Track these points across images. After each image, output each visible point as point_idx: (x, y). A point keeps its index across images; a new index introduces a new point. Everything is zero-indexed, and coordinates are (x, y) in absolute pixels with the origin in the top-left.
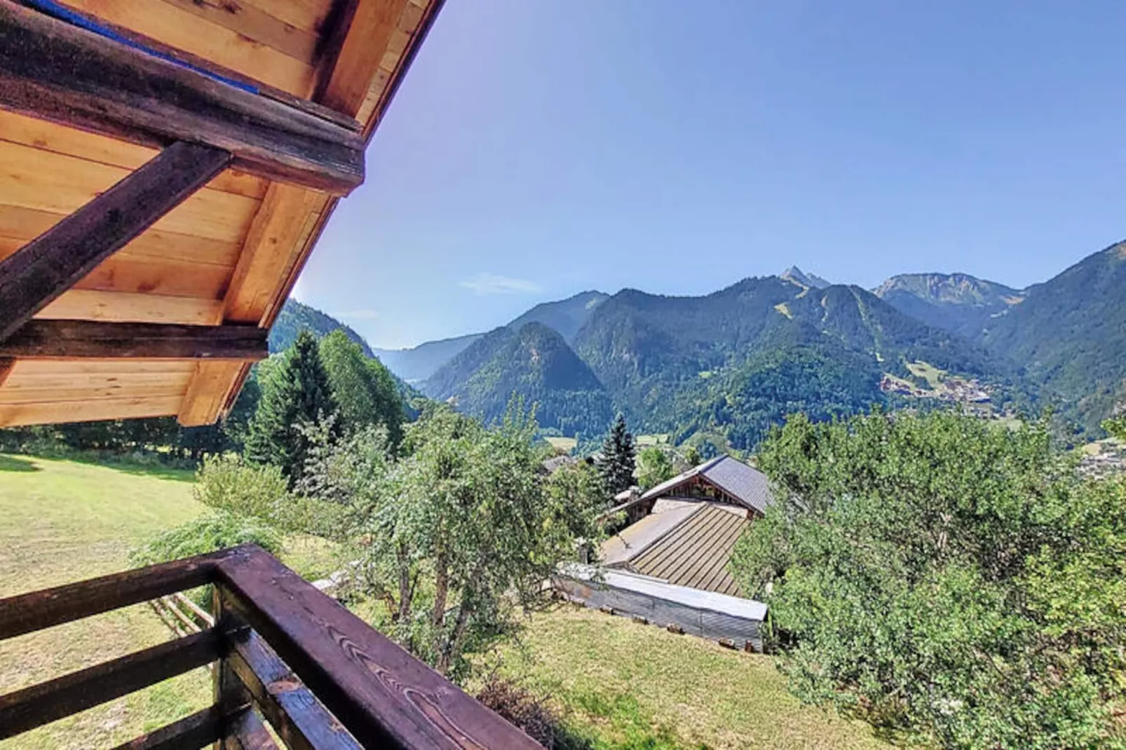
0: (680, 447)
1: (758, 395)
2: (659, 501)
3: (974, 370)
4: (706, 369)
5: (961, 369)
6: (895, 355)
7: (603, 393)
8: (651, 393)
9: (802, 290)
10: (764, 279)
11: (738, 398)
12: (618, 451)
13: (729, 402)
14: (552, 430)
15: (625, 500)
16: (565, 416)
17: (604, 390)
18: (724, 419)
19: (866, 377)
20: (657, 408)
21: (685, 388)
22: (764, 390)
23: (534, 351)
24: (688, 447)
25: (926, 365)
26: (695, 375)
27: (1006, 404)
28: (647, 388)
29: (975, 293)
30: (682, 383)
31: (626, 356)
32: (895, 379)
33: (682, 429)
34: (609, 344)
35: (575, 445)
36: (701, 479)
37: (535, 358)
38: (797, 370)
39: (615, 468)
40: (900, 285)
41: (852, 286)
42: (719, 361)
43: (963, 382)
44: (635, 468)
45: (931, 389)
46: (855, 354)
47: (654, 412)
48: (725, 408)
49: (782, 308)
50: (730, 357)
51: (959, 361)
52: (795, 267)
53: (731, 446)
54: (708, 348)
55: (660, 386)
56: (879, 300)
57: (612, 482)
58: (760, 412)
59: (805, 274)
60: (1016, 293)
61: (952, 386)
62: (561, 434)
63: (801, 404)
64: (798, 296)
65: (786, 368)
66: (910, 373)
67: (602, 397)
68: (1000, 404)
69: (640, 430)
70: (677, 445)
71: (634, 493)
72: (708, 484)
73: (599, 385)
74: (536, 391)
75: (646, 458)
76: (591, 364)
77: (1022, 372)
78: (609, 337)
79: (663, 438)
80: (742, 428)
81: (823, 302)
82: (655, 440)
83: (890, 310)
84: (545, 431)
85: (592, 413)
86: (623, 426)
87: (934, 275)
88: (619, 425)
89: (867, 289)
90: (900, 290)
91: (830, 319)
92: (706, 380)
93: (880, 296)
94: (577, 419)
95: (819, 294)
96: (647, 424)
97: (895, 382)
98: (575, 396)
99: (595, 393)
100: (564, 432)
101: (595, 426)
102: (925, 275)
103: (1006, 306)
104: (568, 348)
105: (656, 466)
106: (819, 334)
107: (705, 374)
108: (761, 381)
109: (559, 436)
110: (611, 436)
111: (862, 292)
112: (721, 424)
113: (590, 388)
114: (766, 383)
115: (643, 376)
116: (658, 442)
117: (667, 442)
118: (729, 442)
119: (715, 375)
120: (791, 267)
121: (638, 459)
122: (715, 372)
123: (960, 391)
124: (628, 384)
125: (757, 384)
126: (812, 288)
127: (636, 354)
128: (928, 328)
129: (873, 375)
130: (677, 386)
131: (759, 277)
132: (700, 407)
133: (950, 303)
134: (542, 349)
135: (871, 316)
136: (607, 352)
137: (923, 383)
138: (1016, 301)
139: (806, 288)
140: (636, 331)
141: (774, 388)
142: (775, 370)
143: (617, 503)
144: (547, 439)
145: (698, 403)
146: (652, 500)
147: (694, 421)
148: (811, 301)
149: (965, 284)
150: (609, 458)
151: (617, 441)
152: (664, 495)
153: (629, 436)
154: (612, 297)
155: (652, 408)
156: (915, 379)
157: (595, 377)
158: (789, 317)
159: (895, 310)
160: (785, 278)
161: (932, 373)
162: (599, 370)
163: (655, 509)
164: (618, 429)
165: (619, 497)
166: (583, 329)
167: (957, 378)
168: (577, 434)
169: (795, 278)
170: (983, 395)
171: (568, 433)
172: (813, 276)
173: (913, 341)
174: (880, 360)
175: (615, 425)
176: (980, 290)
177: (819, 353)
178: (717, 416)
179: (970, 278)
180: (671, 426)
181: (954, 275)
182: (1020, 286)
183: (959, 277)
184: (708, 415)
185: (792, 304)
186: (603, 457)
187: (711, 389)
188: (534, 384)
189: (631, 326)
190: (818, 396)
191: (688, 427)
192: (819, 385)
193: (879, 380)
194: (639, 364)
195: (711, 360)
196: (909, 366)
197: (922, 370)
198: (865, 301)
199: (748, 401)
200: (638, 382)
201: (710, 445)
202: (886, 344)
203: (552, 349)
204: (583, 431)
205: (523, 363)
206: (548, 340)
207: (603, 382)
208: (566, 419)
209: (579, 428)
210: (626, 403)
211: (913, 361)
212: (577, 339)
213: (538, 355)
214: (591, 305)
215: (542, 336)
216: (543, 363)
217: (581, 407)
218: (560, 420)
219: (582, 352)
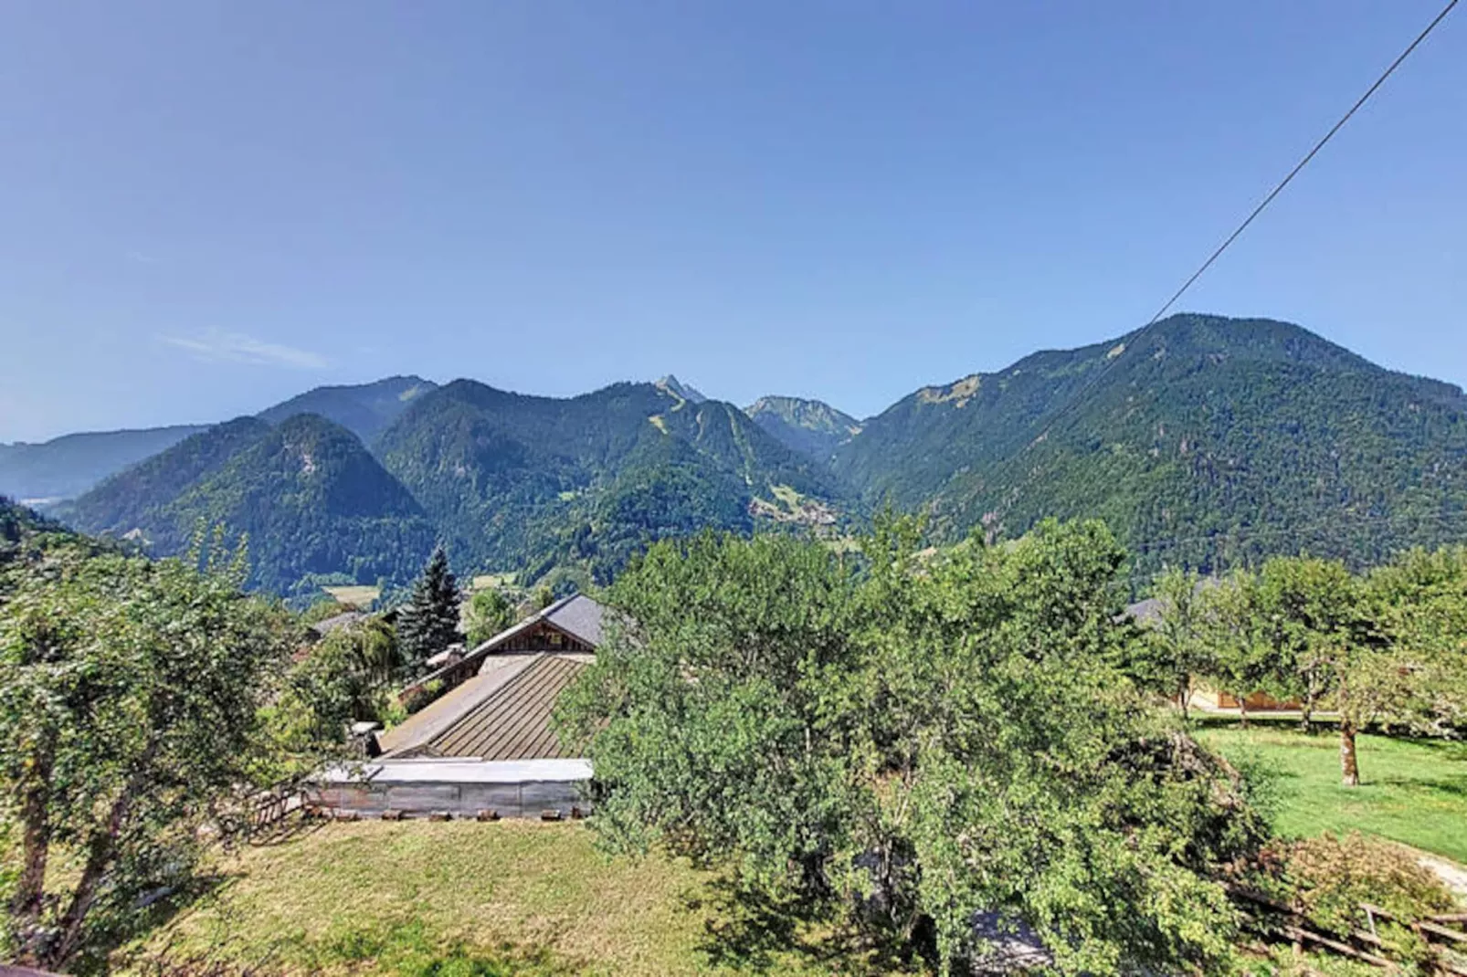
0: (532, 589)
1: (628, 521)
2: (489, 660)
3: (824, 495)
4: (568, 489)
5: (815, 494)
6: (762, 478)
7: (423, 521)
8: (495, 519)
9: (678, 402)
10: (638, 385)
11: (605, 524)
12: (434, 599)
13: (594, 529)
14: (336, 576)
15: (440, 665)
16: (361, 555)
17: (424, 516)
18: (589, 550)
19: (737, 501)
20: (502, 539)
21: (540, 512)
22: (635, 515)
23: (307, 458)
24: (542, 586)
25: (787, 489)
26: (554, 496)
27: (847, 527)
28: (490, 513)
29: (828, 420)
30: (536, 507)
31: (460, 471)
32: (761, 503)
33: (535, 565)
34: (435, 453)
35: (377, 595)
36: (544, 624)
37: (309, 468)
38: (668, 492)
39: (429, 623)
40: (768, 407)
41: (728, 404)
42: (582, 480)
43: (816, 505)
44: (459, 619)
45: (791, 513)
46: (727, 476)
47: (499, 544)
48: (590, 537)
49: (656, 421)
50: (597, 475)
51: (814, 486)
52: (672, 377)
53: (595, 583)
54: (571, 463)
55: (506, 510)
56: (750, 420)
57: (424, 642)
58: (629, 540)
59: (681, 383)
60: (856, 423)
61: (808, 510)
62: (352, 580)
63: (672, 531)
64: (674, 409)
65: (659, 489)
66: (774, 496)
67: (422, 526)
68: (843, 526)
69: (478, 569)
70: (528, 585)
71: (455, 652)
72: (555, 631)
73: (414, 507)
74: (310, 519)
75: (479, 604)
76: (406, 480)
77: (859, 497)
78: (435, 444)
79: (510, 578)
80: (609, 560)
81: (698, 418)
82: (499, 581)
83: (759, 431)
84: (325, 578)
85: (406, 549)
86: (443, 564)
87: (797, 399)
88: (437, 563)
89: (740, 407)
90: (770, 413)
91: (705, 436)
92: (567, 503)
93: (751, 416)
94: (380, 559)
95: (693, 408)
96: (488, 561)
97: (762, 506)
98: (378, 525)
99: (411, 521)
100: (357, 579)
101: (410, 567)
102: (790, 399)
103: (850, 435)
104: (369, 457)
105: (492, 615)
106: (693, 452)
107: (566, 496)
108: (632, 504)
109: (350, 585)
110: (425, 580)
111: (734, 409)
112: (583, 556)
113: (402, 514)
114: (638, 507)
115: (484, 497)
116: (503, 584)
117: (515, 583)
118: (593, 578)
119: (579, 498)
120: (667, 375)
121: (463, 608)
122: (579, 494)
123: (813, 514)
124: (460, 510)
125: (627, 508)
126: (688, 401)
127: (474, 467)
128: (790, 452)
129: (743, 498)
130: (530, 510)
131: (633, 383)
132: (560, 535)
133: (808, 429)
134: (321, 455)
135: (743, 437)
136: (432, 462)
137: (784, 506)
138: (857, 431)
139: (682, 401)
140: (476, 436)
141: (645, 512)
142: (646, 492)
143: (431, 669)
144: (328, 590)
145: (557, 531)
146: (480, 659)
147: (550, 554)
148: (686, 415)
149: (821, 410)
150: (421, 609)
151: (434, 585)
152: (497, 651)
153: (451, 578)
154: (441, 388)
155: (496, 538)
156: (779, 502)
157: (412, 498)
158: (665, 432)
159: (764, 432)
160: (661, 385)
161: (792, 497)
162: (416, 488)
163: (483, 669)
164: (436, 569)
165: (432, 661)
166: (395, 430)
167: (812, 502)
168: (381, 580)
169: (672, 389)
170: (831, 519)
171: (366, 579)
172: (689, 388)
173: (778, 464)
174: (749, 482)
175: (431, 562)
176: (834, 420)
177: (692, 473)
178: (580, 548)
179: (825, 406)
180: (520, 562)
181: (813, 402)
182: (860, 418)
183: (816, 404)
184: (568, 546)
185: (669, 419)
186: (411, 608)
187: (573, 513)
188: (307, 507)
189: (468, 429)
190: (690, 519)
191: (543, 562)
192: (692, 508)
193: (747, 503)
194: (477, 481)
195: (574, 478)
196: (774, 490)
197: (784, 493)
198: (737, 420)
199: (616, 528)
200: (476, 505)
201: (571, 582)
202: (754, 465)
203: (340, 455)
204: (390, 575)
205: (285, 474)
206: (334, 442)
207: (424, 506)
208: (362, 559)
209: (384, 570)
210: (458, 533)
211: (777, 485)
212: (383, 443)
213: (316, 463)
214: (408, 395)
215: (323, 435)
216: (324, 475)
217: (389, 541)
218: (353, 561)
219: (391, 463)
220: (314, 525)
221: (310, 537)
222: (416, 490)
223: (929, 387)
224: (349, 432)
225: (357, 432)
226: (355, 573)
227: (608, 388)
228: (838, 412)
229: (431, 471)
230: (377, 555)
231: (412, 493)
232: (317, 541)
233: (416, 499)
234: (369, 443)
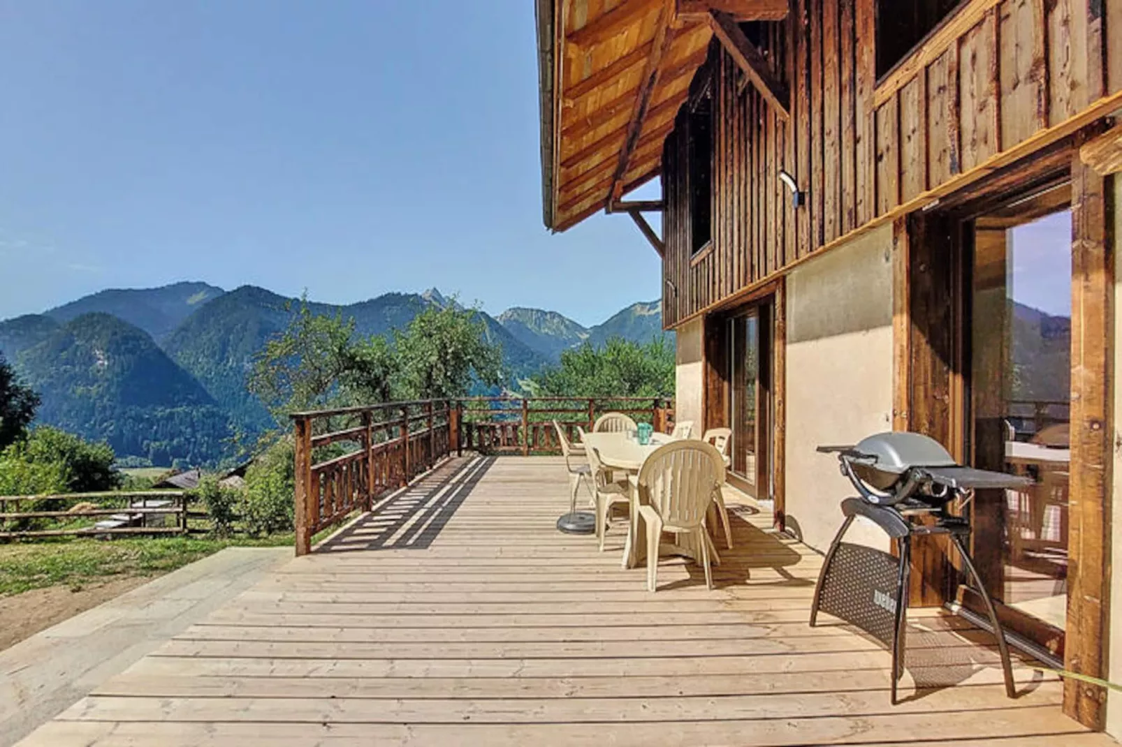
6: (511, 373)
7: (215, 410)
10: (407, 296)
14: (131, 459)
16: (155, 440)
17: (216, 404)
23: (99, 354)
25: (531, 382)
29: (562, 328)
31: (248, 366)
32: (509, 393)
34: (224, 351)
37: (102, 362)
40: (515, 317)
41: (483, 313)
52: (435, 288)
56: (500, 327)
59: (443, 296)
60: (584, 330)
62: (149, 462)
66: (520, 387)
67: (213, 415)
73: (207, 399)
74: (104, 408)
76: (197, 374)
78: (225, 344)
83: (509, 335)
85: (199, 435)
87: (538, 311)
89: (492, 316)
90: (515, 320)
93: (501, 323)
94: (175, 442)
97: (510, 395)
98: (172, 414)
99: (203, 410)
100: (153, 461)
101: (204, 450)
102: (532, 310)
103: (579, 340)
104: (161, 354)
109: (146, 466)
111: (487, 317)
113: (195, 403)
120: (432, 288)
126: (450, 310)
128: (533, 354)
129: (495, 390)
131: (403, 293)
133: (547, 334)
134: (113, 350)
136: (221, 360)
138: (585, 336)
149: (557, 319)
154: (229, 293)
156: (523, 392)
157: (204, 391)
159: (512, 336)
160: (427, 296)
162: (207, 381)
166: (185, 330)
168: (175, 461)
169: (435, 299)
171: (162, 461)
172: (450, 300)
173: (522, 361)
174: (500, 377)
176: (566, 326)
179: (560, 316)
181: (551, 313)
182: (587, 326)
183: (553, 314)
188: (102, 397)
193: (500, 394)
196: (520, 383)
197: (529, 385)
198: (490, 326)
202: (504, 363)
203: (131, 351)
204: (185, 457)
205: (77, 369)
206: (126, 339)
207: (215, 397)
208: (158, 443)
209: (177, 452)
210: (247, 420)
211: (523, 379)
212: (174, 341)
213: (108, 359)
214: (198, 298)
215: (115, 334)
216: (117, 369)
217: (183, 428)
218: (148, 445)
219: (182, 359)
220: (108, 413)
221: (105, 424)
222: (206, 383)
223: (640, 303)
224: (141, 330)
225: (150, 333)
226: (150, 457)
227: (381, 297)
228: (571, 321)
229: (221, 367)
230: (172, 440)
231: (203, 385)
232: (111, 428)
233: (208, 392)
234: (160, 341)
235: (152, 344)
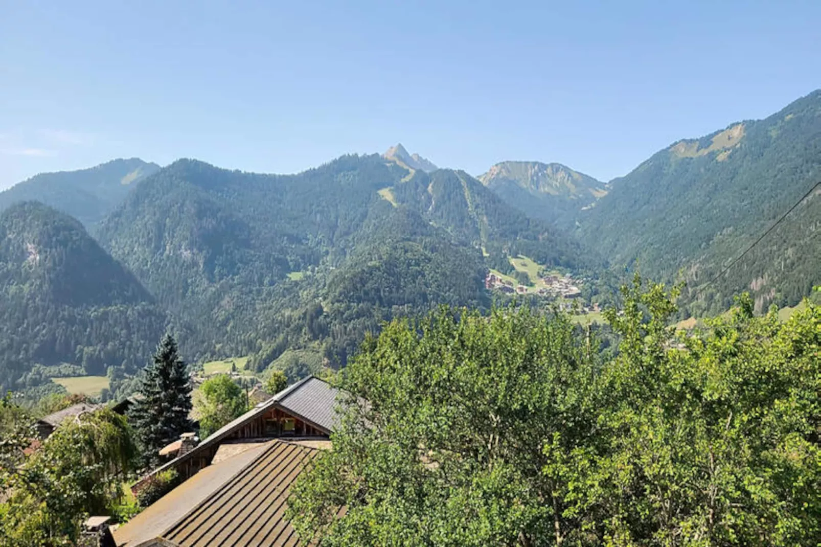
0: (265, 373)
1: (359, 300)
2: (222, 448)
3: (568, 265)
4: (297, 269)
5: (558, 264)
6: (499, 250)
7: (152, 307)
8: (223, 303)
9: (408, 172)
10: (366, 158)
11: (336, 304)
12: (165, 387)
13: (325, 310)
14: (65, 368)
15: (173, 455)
16: (89, 344)
17: (152, 302)
18: (320, 332)
19: (472, 275)
20: (231, 324)
21: (269, 294)
22: (366, 293)
23: (30, 247)
24: (274, 370)
25: (527, 260)
26: (283, 277)
27: (594, 298)
28: (218, 296)
29: (569, 184)
30: (265, 289)
31: (186, 254)
32: (499, 276)
33: (267, 348)
34: (160, 237)
35: (107, 386)
36: (277, 410)
37: (34, 257)
38: (402, 268)
39: (161, 411)
40: (504, 173)
41: (460, 173)
42: (312, 259)
43: (559, 276)
44: (191, 407)
45: (532, 285)
46: (461, 248)
47: (229, 329)
48: (321, 318)
49: (386, 194)
50: (327, 253)
51: (556, 255)
52: (400, 145)
53: (327, 365)
54: (299, 242)
55: (235, 293)
56: (485, 188)
57: (156, 432)
58: (362, 320)
59: (411, 153)
60: (601, 185)
61: (549, 282)
62: (82, 371)
63: (406, 309)
64: (403, 180)
65: (390, 266)
66: (513, 268)
67: (150, 313)
68: (589, 297)
69: (208, 355)
70: (260, 370)
71: (187, 442)
72: (288, 416)
73: (143, 294)
74: (36, 310)
75: (210, 390)
76: (132, 265)
77: (606, 264)
78: (160, 228)
79: (241, 363)
80: (342, 341)
81: (430, 188)
82: (231, 365)
83: (495, 200)
84: (54, 369)
85: (135, 337)
86: (172, 350)
87: (535, 163)
88: (167, 350)
89: (474, 175)
90: (504, 179)
91: (437, 208)
92: (296, 283)
93: (485, 184)
94: (109, 347)
95: (424, 179)
96: (218, 346)
97: (498, 279)
98: (106, 314)
99: (139, 307)
100: (87, 369)
101: (140, 354)
102: (527, 163)
103: (594, 198)
104: (93, 244)
105: (224, 401)
106: (425, 226)
107: (295, 276)
108: (363, 282)
109: (80, 375)
110: (155, 368)
111: (468, 178)
112: (315, 337)
113: (129, 301)
114: (369, 285)
115: (211, 281)
116: (234, 369)
117: (247, 367)
118: (326, 361)
119: (308, 277)
120: (397, 144)
121: (197, 395)
122: (309, 273)
123: (556, 285)
124: (189, 294)
125: (359, 286)
126: (419, 172)
127: (200, 250)
128: (528, 220)
129: (479, 272)
130: (259, 292)
131: (360, 156)
132: (290, 317)
133: (548, 194)
134: (44, 244)
135: (477, 207)
136: (157, 248)
137: (524, 279)
138: (603, 194)
139: (412, 171)
140: (200, 219)
141: (378, 290)
142: (378, 268)
143: (163, 459)
144: (57, 381)
145: (287, 313)
146: (212, 448)
147: (282, 336)
148: (417, 186)
149: (561, 174)
150: (151, 398)
151: (164, 373)
152: (231, 438)
153: (182, 365)
154: (164, 170)
155: (225, 323)
156: (518, 274)
157: (139, 285)
158: (394, 204)
159: (499, 201)
160: (390, 156)
161: (532, 268)
162: (143, 274)
163: (217, 458)
164: (166, 356)
165: (165, 451)
166: (118, 215)
167: (554, 273)
168: (110, 369)
169: (401, 159)
170: (575, 290)
171: (96, 369)
172: (420, 158)
173: (516, 233)
174: (485, 254)
175: (160, 350)
176: (574, 182)
177: (425, 248)
178: (311, 329)
179: (566, 169)
180: (251, 347)
181: (552, 165)
182: (605, 180)
183: (556, 167)
184: (299, 329)
185: (399, 190)
186: (140, 397)
187: (304, 294)
189: (193, 210)
190: (424, 297)
191: (274, 345)
192: (426, 284)
193: (485, 277)
194: (205, 263)
195: (303, 257)
196: (513, 262)
197: (524, 265)
198: (471, 189)
199: (348, 308)
200: (205, 289)
201: (304, 365)
202: (490, 236)
203: (64, 243)
204: (120, 365)
205: (10, 266)
206: (57, 230)
207: (151, 292)
208: (91, 348)
209: (113, 360)
210: (186, 318)
211: (516, 257)
212: (108, 229)
213: (40, 252)
214: (131, 178)
215: (46, 224)
216: (49, 264)
217: (117, 329)
218: (82, 351)
219: (116, 249)
220: (40, 315)
221: (38, 328)
222: (142, 276)
223: (685, 141)
224: (72, 219)
225: (79, 218)
226: (84, 363)
227: (335, 162)
228: (581, 175)
229: (157, 256)
230: (106, 344)
231: (139, 278)
232: (44, 332)
233: (144, 286)
234: (93, 230)
235: (85, 233)
